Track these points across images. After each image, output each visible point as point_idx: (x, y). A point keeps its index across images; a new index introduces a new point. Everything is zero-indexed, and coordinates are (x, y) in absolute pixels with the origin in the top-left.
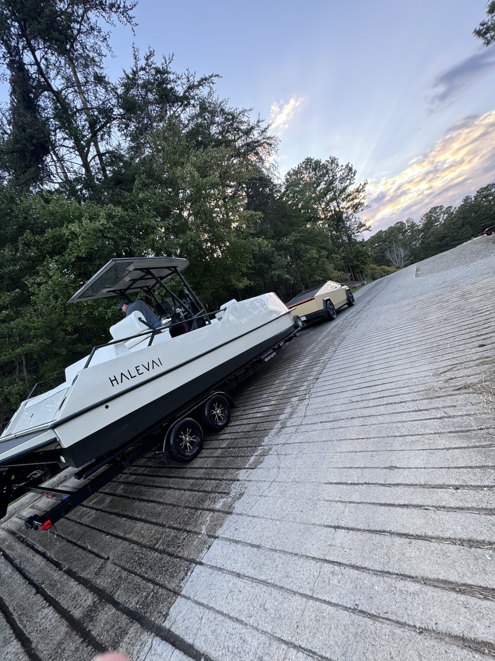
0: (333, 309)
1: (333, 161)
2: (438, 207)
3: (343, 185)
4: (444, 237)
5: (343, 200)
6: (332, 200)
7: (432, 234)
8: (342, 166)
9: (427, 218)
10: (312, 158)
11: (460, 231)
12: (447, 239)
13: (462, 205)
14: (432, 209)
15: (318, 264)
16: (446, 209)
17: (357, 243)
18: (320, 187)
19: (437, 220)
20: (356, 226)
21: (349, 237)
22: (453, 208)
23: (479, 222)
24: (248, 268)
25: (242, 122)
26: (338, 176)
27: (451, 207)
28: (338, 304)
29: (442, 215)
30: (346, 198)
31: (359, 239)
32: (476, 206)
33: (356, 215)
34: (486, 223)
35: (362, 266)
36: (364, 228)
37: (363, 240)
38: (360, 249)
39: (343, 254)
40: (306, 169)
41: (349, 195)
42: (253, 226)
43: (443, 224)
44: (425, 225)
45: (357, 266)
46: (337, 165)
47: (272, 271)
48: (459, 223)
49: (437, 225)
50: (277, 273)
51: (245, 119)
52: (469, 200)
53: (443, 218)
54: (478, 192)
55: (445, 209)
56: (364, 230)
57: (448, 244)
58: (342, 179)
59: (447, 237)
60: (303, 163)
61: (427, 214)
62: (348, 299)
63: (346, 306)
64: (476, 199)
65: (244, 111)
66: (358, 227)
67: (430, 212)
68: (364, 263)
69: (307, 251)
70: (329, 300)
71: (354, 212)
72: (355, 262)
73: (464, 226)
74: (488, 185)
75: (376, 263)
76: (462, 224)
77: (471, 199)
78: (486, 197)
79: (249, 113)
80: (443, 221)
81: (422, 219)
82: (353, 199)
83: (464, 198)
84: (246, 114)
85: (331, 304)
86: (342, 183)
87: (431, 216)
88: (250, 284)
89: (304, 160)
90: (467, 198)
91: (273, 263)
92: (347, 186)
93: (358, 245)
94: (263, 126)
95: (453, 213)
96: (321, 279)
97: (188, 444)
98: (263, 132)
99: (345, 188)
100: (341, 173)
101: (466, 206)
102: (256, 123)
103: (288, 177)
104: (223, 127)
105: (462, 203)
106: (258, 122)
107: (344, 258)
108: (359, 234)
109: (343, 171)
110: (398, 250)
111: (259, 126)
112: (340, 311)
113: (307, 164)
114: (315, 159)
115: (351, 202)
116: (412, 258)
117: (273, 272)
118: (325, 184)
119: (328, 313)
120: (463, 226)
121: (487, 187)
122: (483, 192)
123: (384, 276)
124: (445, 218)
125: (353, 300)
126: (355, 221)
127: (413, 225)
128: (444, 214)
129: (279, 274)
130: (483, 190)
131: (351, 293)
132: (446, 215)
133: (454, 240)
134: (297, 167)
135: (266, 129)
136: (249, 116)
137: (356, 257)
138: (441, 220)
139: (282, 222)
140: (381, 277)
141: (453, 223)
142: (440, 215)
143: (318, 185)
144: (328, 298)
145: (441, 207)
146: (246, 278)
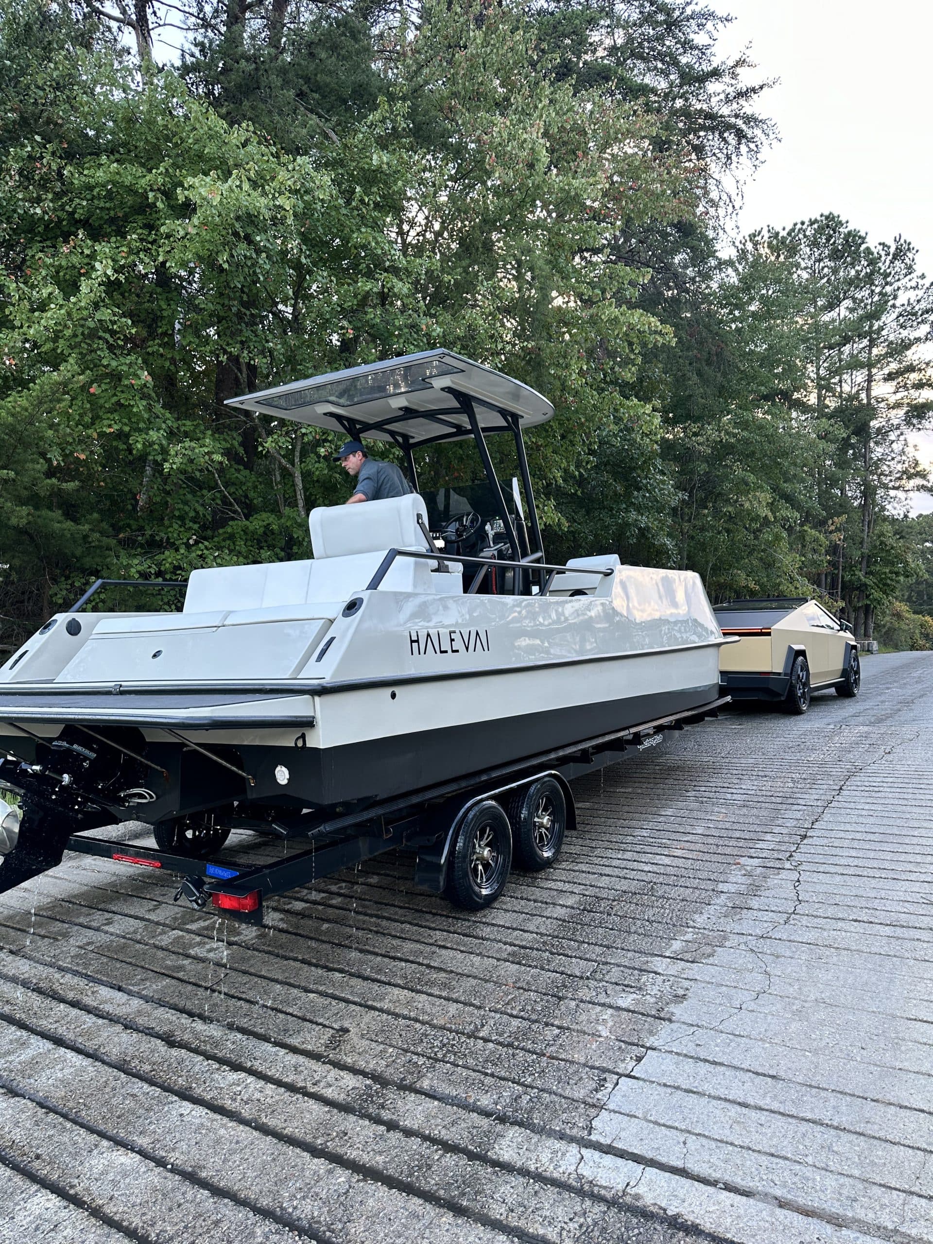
0: (806, 684)
1: (901, 252)
3: (904, 333)
5: (890, 377)
6: (855, 364)
8: (923, 277)
10: (843, 219)
15: (756, 538)
17: (885, 519)
18: (833, 314)
20: (899, 467)
21: (868, 492)
24: (567, 476)
25: (687, 45)
26: (898, 303)
28: (819, 675)
30: (899, 373)
31: (894, 510)
33: (912, 436)
35: (876, 594)
36: (919, 481)
37: (906, 516)
38: (891, 541)
39: (835, 537)
40: (814, 244)
41: (911, 369)
42: (639, 360)
45: (862, 588)
46: (910, 269)
47: (627, 511)
50: (644, 521)
51: (700, 39)
56: (919, 488)
58: (910, 316)
60: (812, 223)
62: (845, 673)
63: (832, 691)
65: (709, 15)
66: (904, 472)
68: (886, 588)
69: (743, 487)
70: (802, 653)
71: (909, 423)
72: (861, 574)
75: (909, 600)
79: (720, 26)
82: (919, 386)
84: (709, 25)
85: (805, 667)
86: (903, 326)
88: (559, 524)
89: (816, 216)
91: (639, 489)
92: (918, 340)
93: (887, 528)
94: (747, 78)
96: (752, 585)
97: (480, 867)
98: (740, 95)
99: (906, 345)
100: (912, 295)
102: (731, 63)
103: (749, 246)
104: (630, 39)
106: (740, 63)
107: (834, 549)
108: (900, 494)
109: (920, 293)
111: (734, 76)
112: (817, 701)
113: (820, 230)
114: (851, 227)
115: (914, 393)
117: (633, 515)
118: (851, 310)
119: (792, 689)
123: (921, 648)
125: (857, 682)
126: (903, 452)
129: (647, 528)
131: (856, 659)
134: (789, 227)
135: (754, 90)
136: (716, 35)
137: (868, 559)
139: (700, 374)
140: (913, 648)
143: (831, 306)
144: (802, 647)
146: (552, 502)
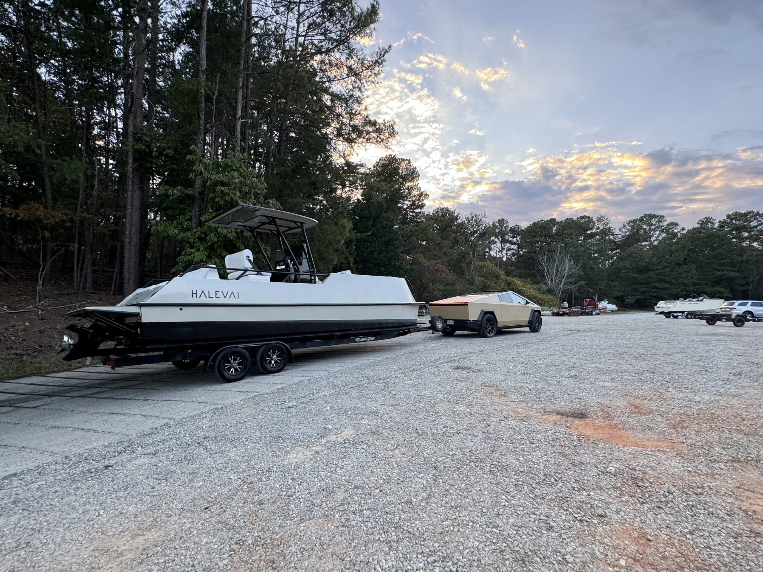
2: (655, 216)
4: (646, 269)
7: (630, 255)
9: (633, 228)
11: (677, 269)
12: (651, 273)
13: (694, 229)
14: (645, 215)
16: (668, 225)
19: (647, 237)
22: (679, 228)
23: (715, 266)
27: (677, 224)
29: (657, 232)
32: (718, 237)
34: (725, 272)
43: (655, 247)
44: (628, 238)
48: (682, 255)
49: (645, 246)
52: (709, 225)
53: (657, 237)
54: (728, 216)
55: (665, 223)
57: (649, 283)
59: (653, 271)
61: (634, 221)
64: (721, 226)
67: (641, 220)
73: (685, 264)
74: (749, 213)
76: (685, 259)
77: (713, 224)
78: (739, 229)
80: (656, 243)
81: (624, 226)
83: (702, 218)
87: (640, 228)
90: (708, 220)
95: (676, 234)
101: (700, 232)
105: (697, 226)
110: (562, 261)
116: (582, 283)
120: (685, 262)
121: (745, 215)
122: (736, 219)
124: (660, 238)
127: (607, 231)
128: (662, 231)
130: (737, 216)
132: (664, 235)
133: (661, 280)
138: (653, 239)
141: (671, 251)
142: (655, 230)
145: (661, 218)
